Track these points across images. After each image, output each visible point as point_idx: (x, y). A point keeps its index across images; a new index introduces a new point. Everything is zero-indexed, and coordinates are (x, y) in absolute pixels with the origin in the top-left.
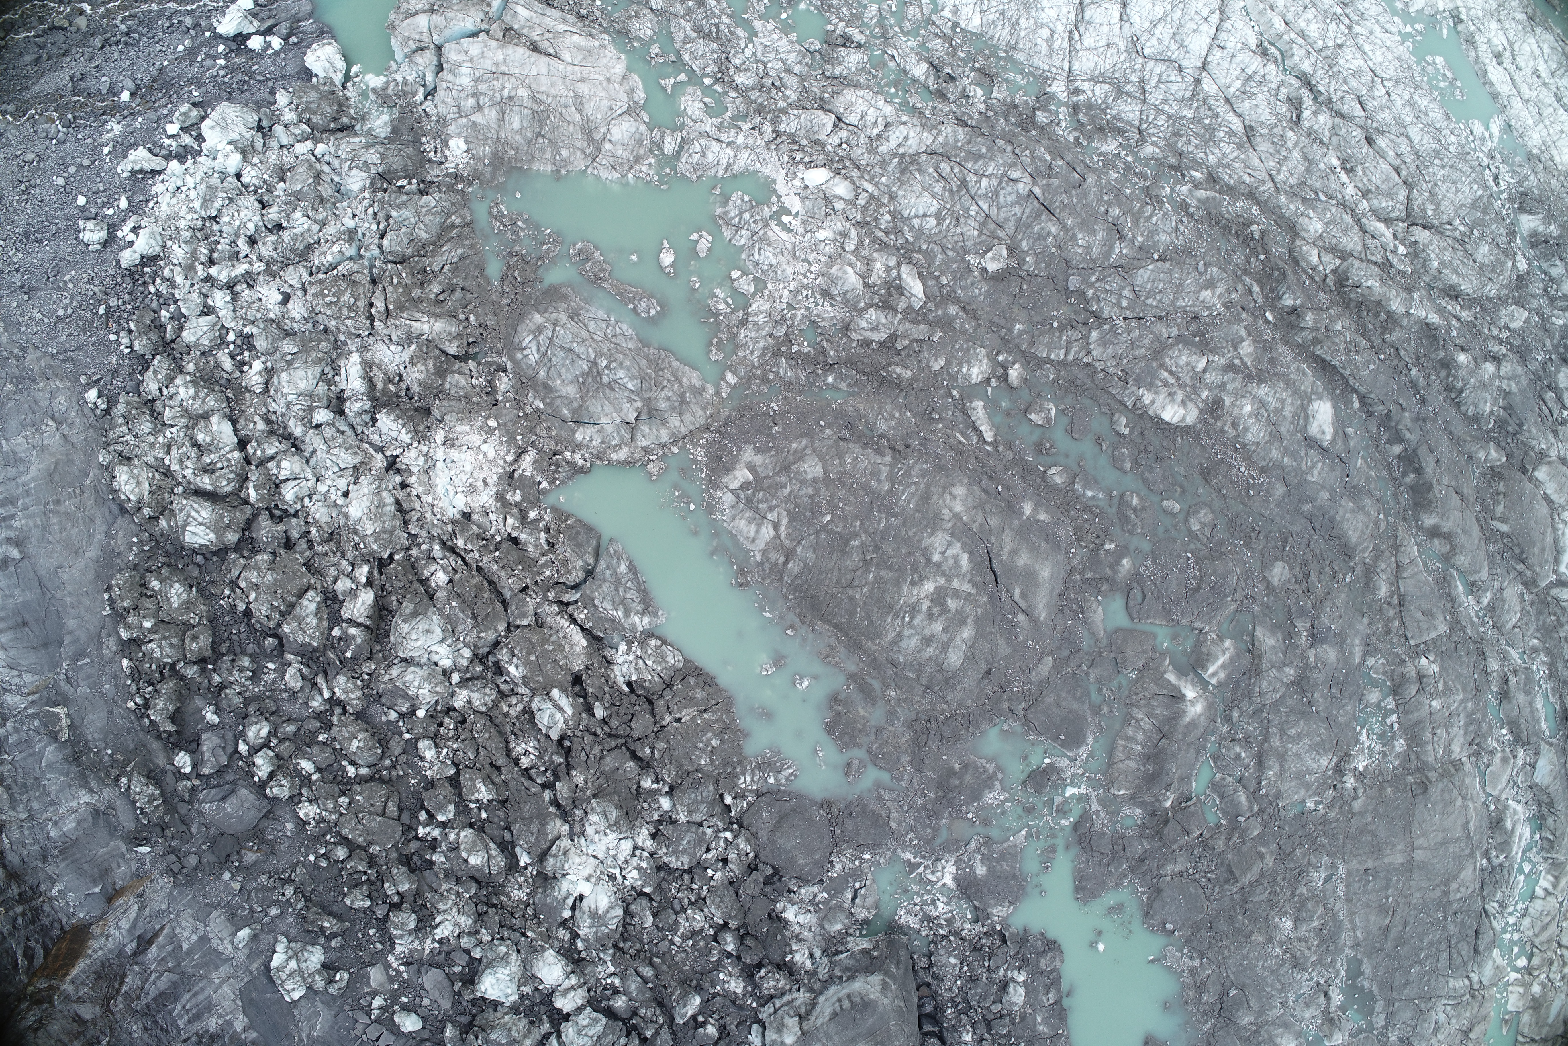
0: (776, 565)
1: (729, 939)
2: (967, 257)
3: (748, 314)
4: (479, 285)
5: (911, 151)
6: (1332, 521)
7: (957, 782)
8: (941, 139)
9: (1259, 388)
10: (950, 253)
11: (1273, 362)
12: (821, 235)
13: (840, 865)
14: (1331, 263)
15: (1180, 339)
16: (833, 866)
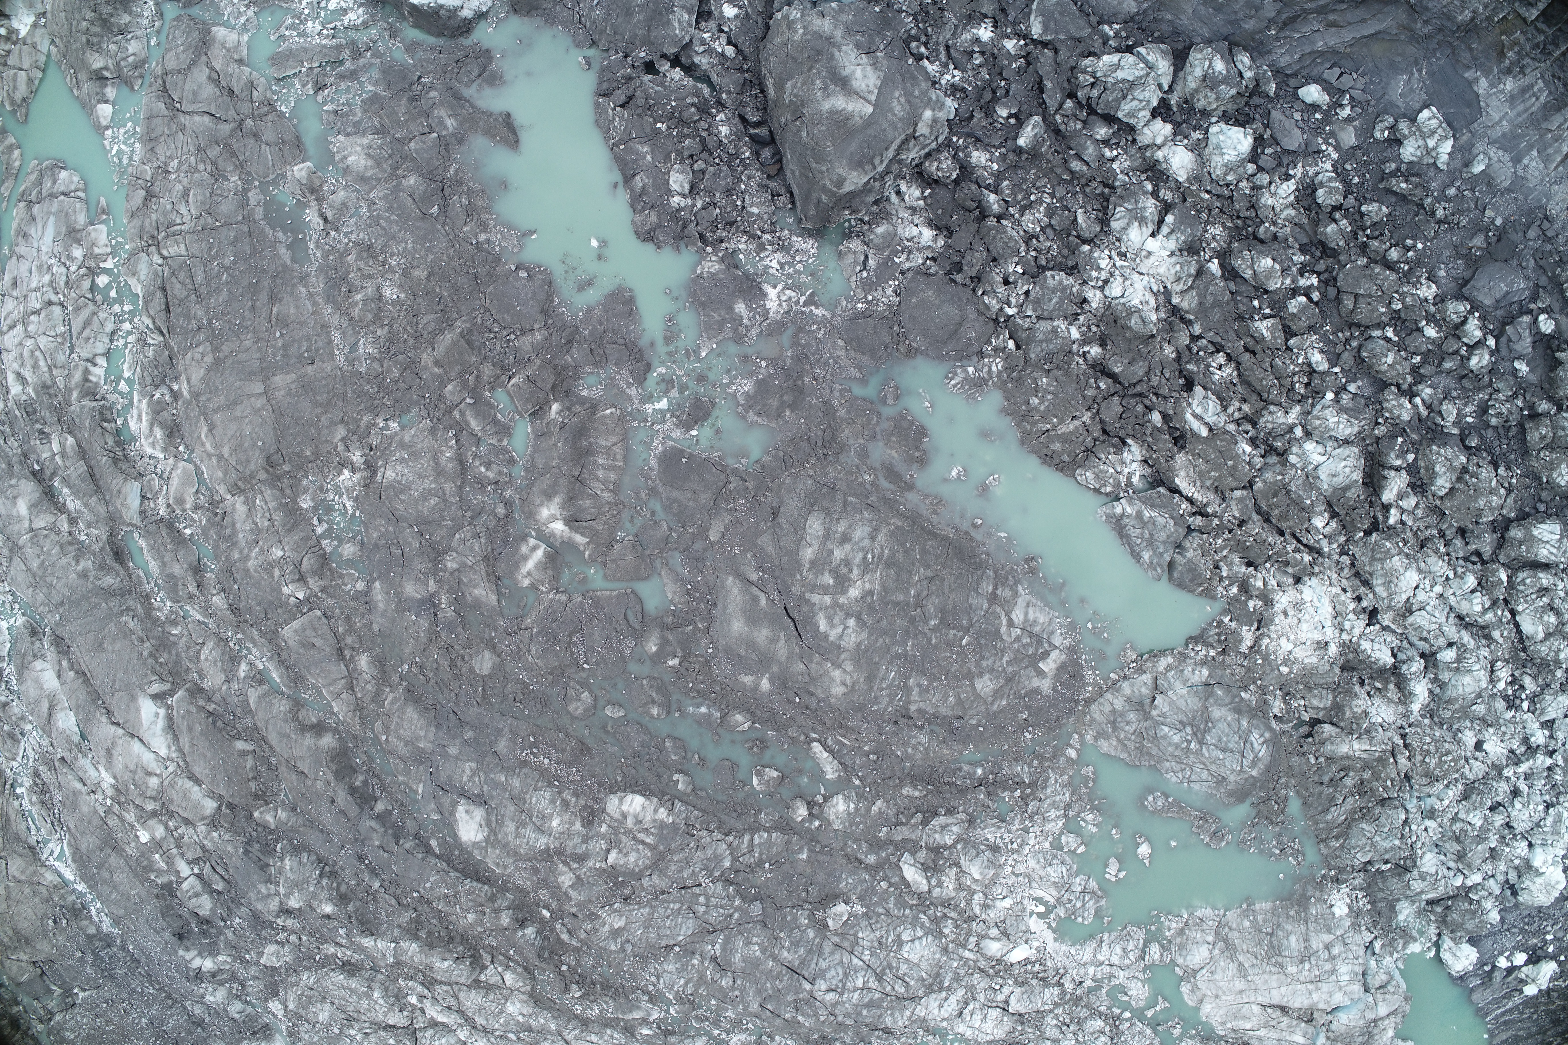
0: (1003, 585)
1: (995, 207)
2: (864, 910)
3: (1066, 816)
4: (1307, 789)
5: (934, 996)
6: (438, 726)
7: (786, 398)
8: (908, 1013)
9: (547, 844)
10: (881, 910)
11: (536, 871)
12: (1007, 903)
13: (887, 295)
14: (490, 975)
15: (639, 876)
16: (895, 292)
